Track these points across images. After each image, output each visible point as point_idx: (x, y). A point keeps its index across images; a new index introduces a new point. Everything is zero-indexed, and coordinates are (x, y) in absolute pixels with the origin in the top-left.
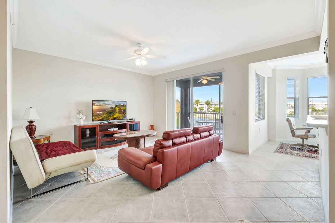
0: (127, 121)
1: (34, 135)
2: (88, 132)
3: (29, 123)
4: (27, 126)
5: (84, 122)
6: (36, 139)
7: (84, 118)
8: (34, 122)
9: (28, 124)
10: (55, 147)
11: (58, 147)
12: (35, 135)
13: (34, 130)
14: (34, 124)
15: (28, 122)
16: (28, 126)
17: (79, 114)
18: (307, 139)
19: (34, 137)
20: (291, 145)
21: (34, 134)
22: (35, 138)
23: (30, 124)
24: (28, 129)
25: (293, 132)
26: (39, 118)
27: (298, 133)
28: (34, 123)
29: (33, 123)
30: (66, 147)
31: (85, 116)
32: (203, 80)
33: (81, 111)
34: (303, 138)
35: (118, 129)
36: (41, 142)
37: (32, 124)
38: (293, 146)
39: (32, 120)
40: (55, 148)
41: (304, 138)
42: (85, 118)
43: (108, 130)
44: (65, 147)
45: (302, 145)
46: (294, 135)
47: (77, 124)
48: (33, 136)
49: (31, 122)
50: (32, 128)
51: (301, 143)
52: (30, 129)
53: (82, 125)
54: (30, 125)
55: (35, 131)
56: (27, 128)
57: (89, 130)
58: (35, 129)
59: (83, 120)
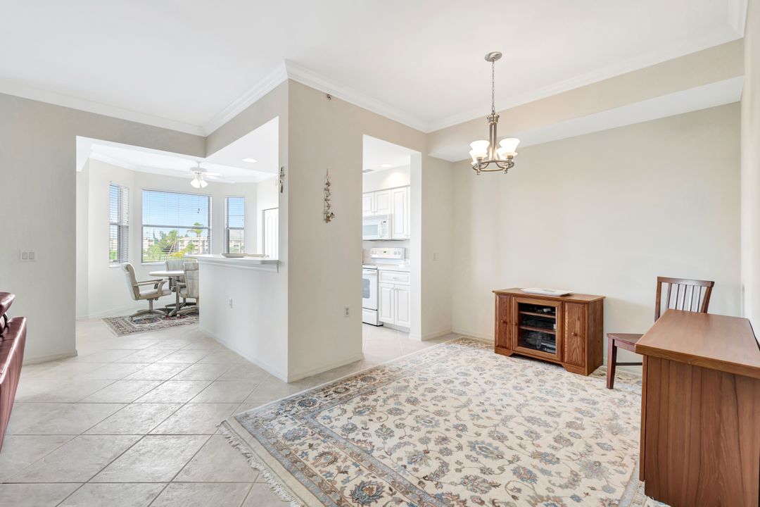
18: (156, 299)
20: (132, 317)
25: (136, 289)
27: (144, 291)
34: (151, 298)
38: (135, 319)
41: (153, 299)
45: (150, 312)
46: (137, 296)
51: (147, 308)
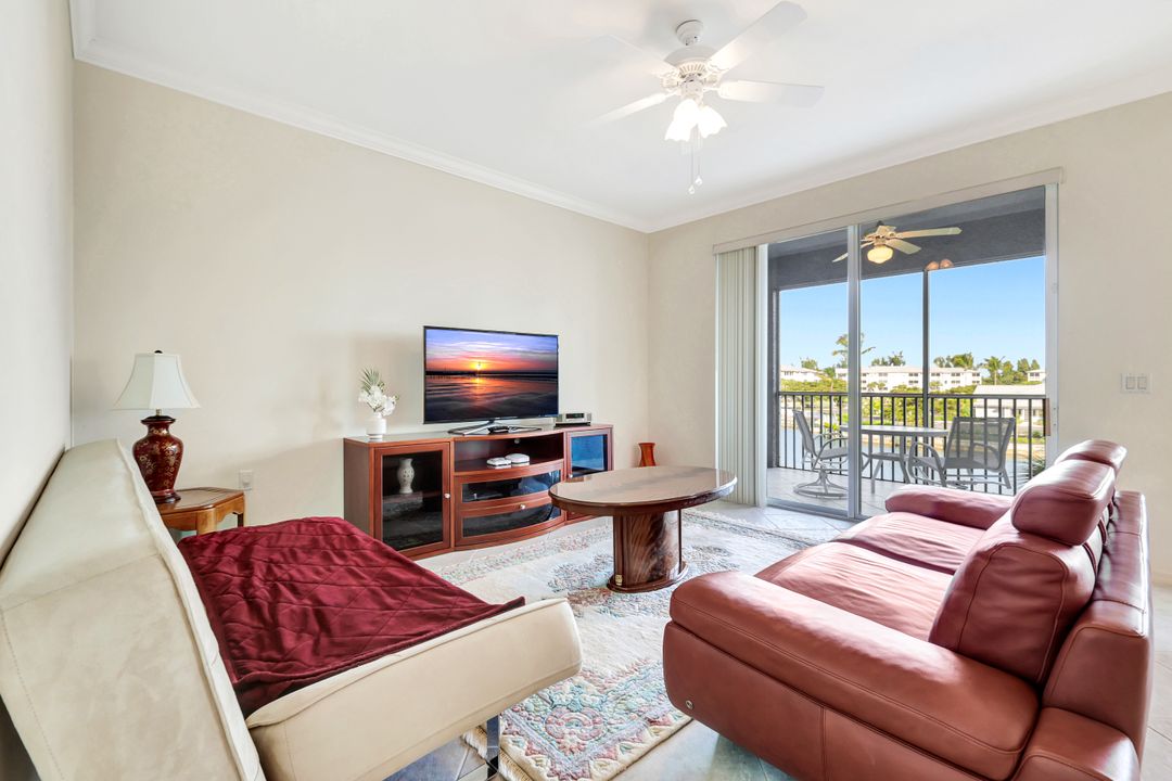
0: (558, 426)
1: (171, 487)
2: (408, 472)
3: (150, 427)
4: (137, 443)
5: (388, 425)
6: (180, 505)
7: (389, 408)
8: (173, 420)
9: (143, 432)
10: (283, 555)
11: (301, 555)
12: (177, 486)
13: (172, 460)
14: (173, 431)
15: (143, 422)
16: (145, 440)
17: (367, 388)
19: (174, 495)
21: (173, 480)
22: (178, 499)
23: (156, 432)
24: (143, 458)
26: (196, 405)
28: (171, 427)
29: (166, 427)
30: (342, 556)
31: (393, 399)
32: (872, 247)
33: (377, 375)
35: (527, 458)
36: (205, 522)
37: (165, 432)
39: (163, 414)
40: (287, 563)
42: (392, 408)
43: (489, 462)
44: (337, 560)
47: (360, 435)
48: (167, 493)
49: (158, 422)
50: (163, 453)
52: (153, 458)
53: (380, 439)
54: (152, 439)
55: (177, 466)
56: (138, 451)
57: (413, 465)
58: (179, 456)
59: (383, 417)
